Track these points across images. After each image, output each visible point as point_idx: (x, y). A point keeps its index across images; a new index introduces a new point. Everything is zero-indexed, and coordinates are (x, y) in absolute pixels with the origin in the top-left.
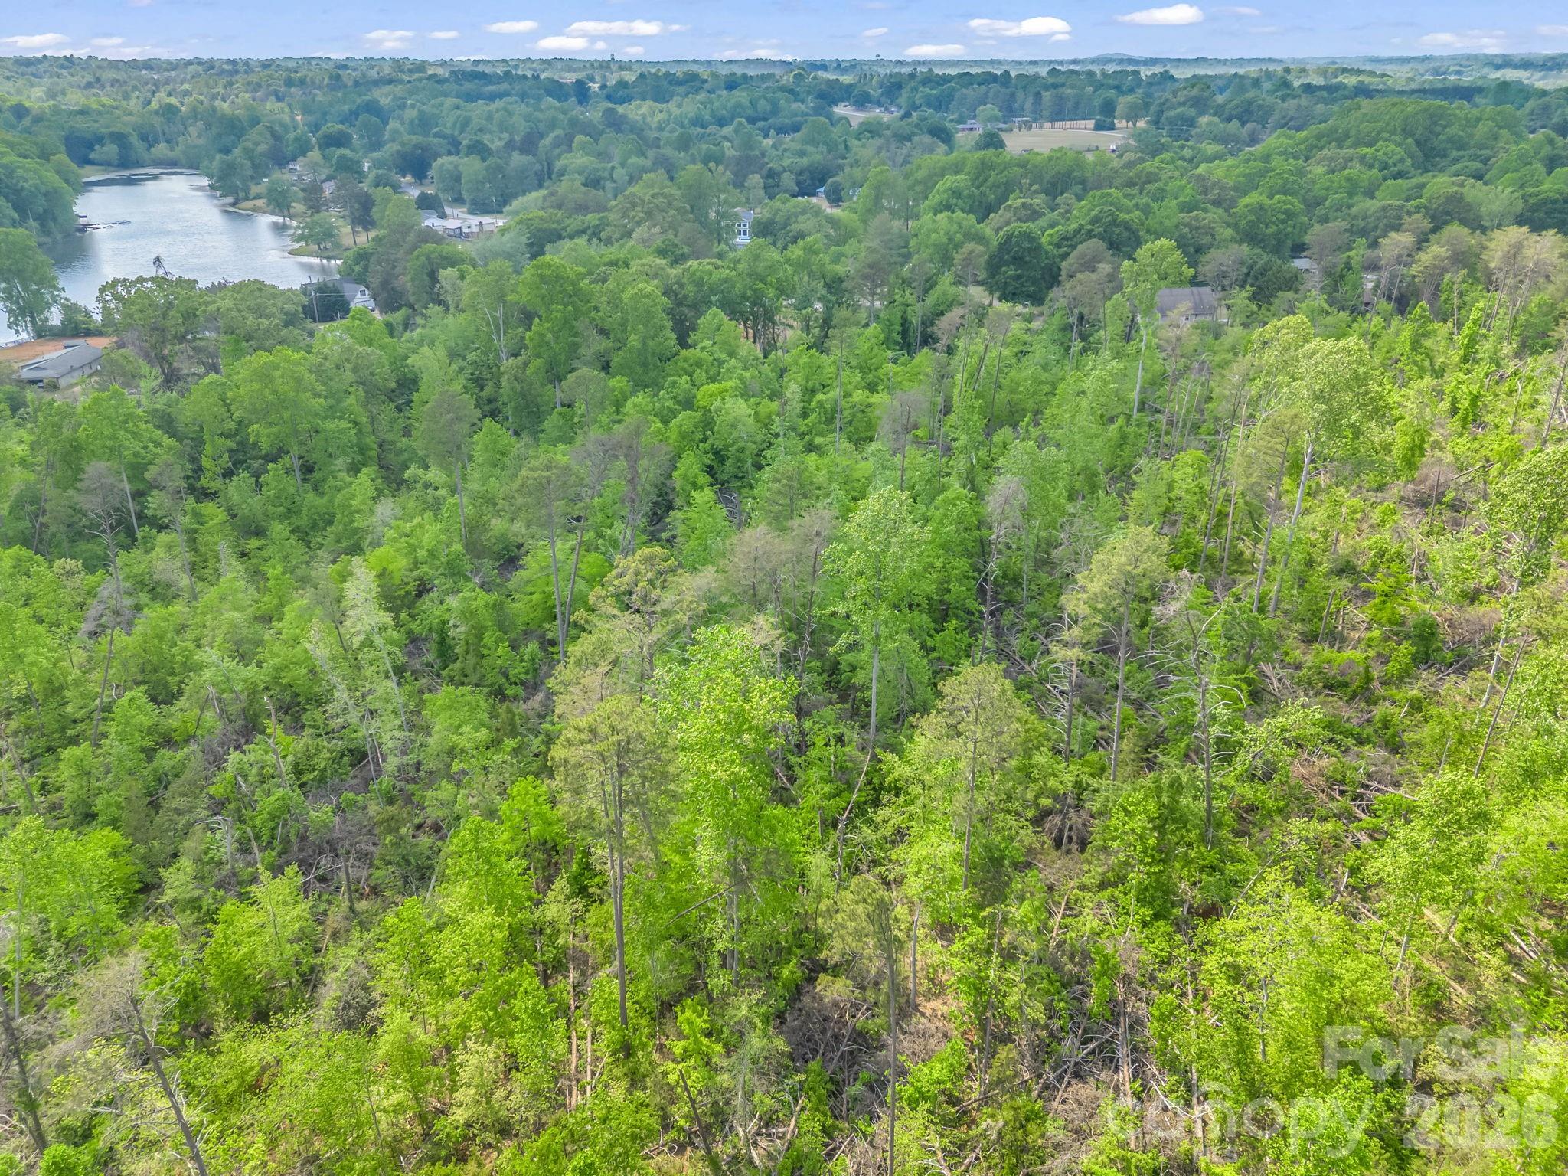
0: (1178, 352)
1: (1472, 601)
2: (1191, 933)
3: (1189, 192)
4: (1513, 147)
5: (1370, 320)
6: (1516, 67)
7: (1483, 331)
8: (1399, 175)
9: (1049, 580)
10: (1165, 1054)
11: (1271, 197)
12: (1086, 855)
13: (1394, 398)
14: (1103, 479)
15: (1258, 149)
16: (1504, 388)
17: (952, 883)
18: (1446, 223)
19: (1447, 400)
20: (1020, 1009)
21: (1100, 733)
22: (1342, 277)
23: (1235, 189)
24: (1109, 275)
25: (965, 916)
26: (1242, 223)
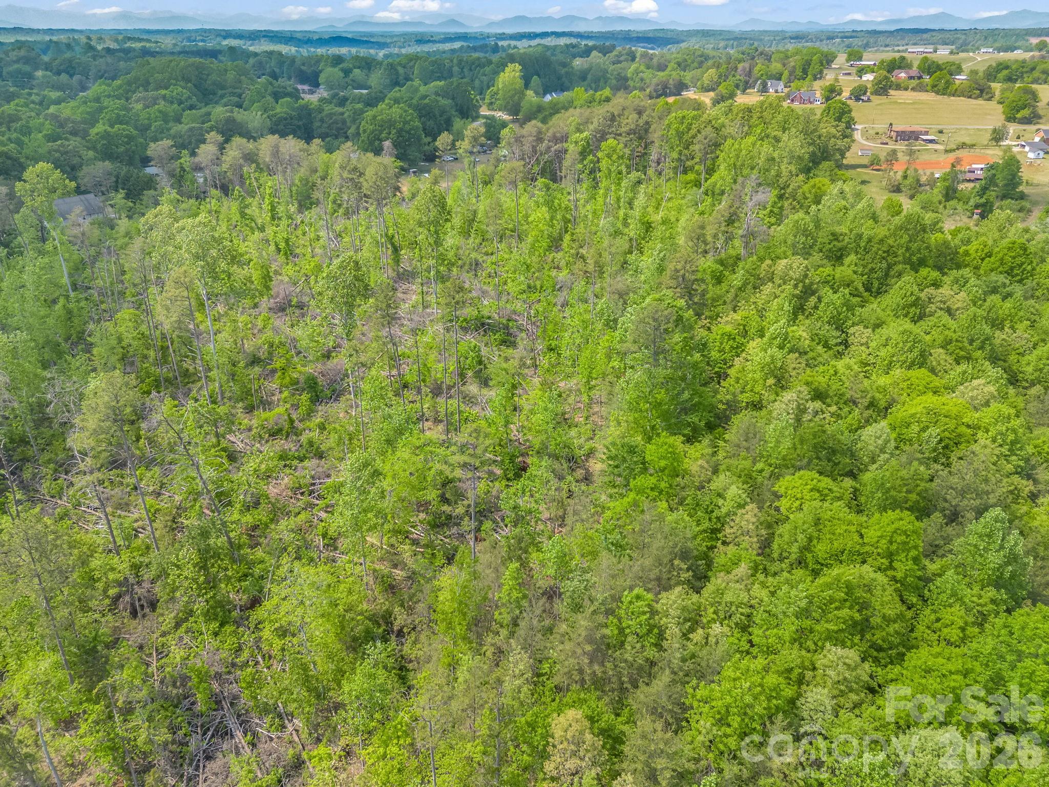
0: (87, 242)
1: (328, 358)
2: (246, 622)
3: (48, 127)
4: (252, 87)
5: (210, 203)
6: (235, 38)
7: (277, 200)
8: (191, 108)
9: (51, 432)
10: (259, 707)
11: (112, 126)
12: (159, 611)
13: (242, 249)
14: (65, 346)
15: (90, 93)
16: (299, 232)
17: (59, 688)
18: (232, 136)
19: (273, 244)
20: (151, 742)
21: (136, 525)
22: (182, 176)
23: (84, 122)
24: (7, 195)
25: (81, 704)
26: (99, 146)
